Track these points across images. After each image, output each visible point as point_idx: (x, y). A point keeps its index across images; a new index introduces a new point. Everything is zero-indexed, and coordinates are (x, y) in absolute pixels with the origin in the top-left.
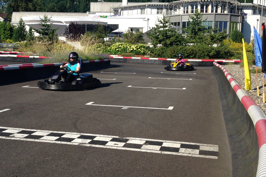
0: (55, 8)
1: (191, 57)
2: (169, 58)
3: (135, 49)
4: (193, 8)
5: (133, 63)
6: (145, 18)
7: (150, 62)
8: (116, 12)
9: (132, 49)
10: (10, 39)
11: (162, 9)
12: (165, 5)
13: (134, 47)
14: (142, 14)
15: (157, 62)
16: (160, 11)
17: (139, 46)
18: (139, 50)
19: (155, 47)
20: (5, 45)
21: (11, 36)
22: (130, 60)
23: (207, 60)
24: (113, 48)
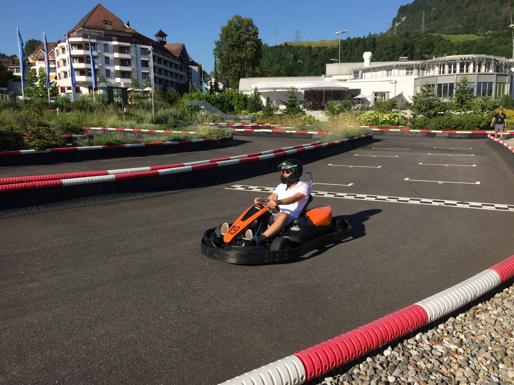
0: (282, 71)
1: (459, 128)
2: (433, 129)
3: (388, 119)
4: (450, 67)
5: (391, 135)
6: (392, 81)
7: (410, 135)
8: (356, 74)
9: (384, 119)
10: (245, 109)
11: (412, 69)
12: (416, 65)
13: (386, 117)
14: (388, 75)
15: (419, 134)
16: (410, 71)
17: (392, 116)
18: (393, 119)
19: (415, 118)
20: (240, 117)
21: (245, 107)
22: (388, 133)
23: (477, 131)
24: (362, 118)
